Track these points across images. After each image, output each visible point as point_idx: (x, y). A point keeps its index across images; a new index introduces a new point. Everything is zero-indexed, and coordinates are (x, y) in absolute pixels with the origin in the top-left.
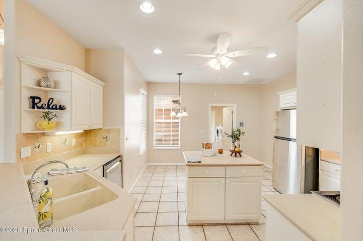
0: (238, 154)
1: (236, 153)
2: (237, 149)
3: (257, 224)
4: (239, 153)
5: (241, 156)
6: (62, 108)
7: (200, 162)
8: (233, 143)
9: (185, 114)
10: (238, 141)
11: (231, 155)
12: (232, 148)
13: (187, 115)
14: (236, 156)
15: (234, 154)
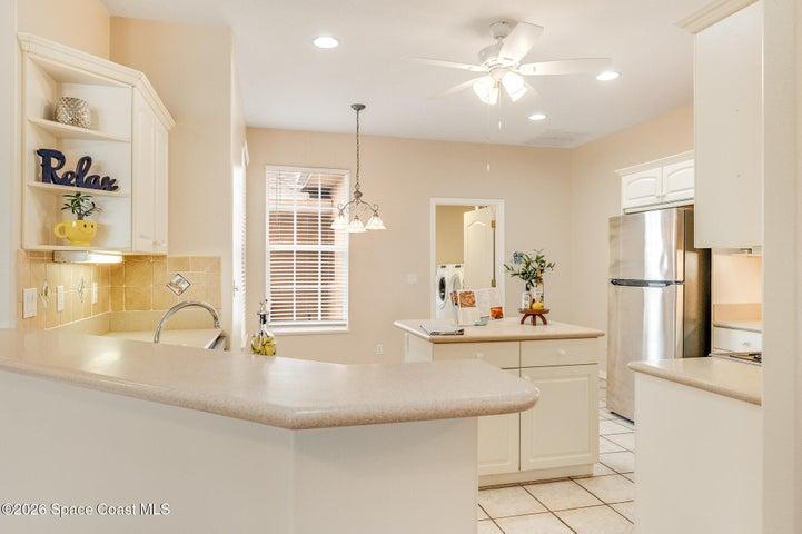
0: (539, 320)
1: (535, 314)
2: (536, 306)
3: (590, 477)
4: (540, 315)
5: (545, 323)
6: (109, 185)
7: (461, 332)
8: (528, 289)
9: (376, 224)
10: (540, 286)
11: (522, 322)
12: (525, 304)
13: (383, 228)
14: (534, 323)
15: (529, 319)
